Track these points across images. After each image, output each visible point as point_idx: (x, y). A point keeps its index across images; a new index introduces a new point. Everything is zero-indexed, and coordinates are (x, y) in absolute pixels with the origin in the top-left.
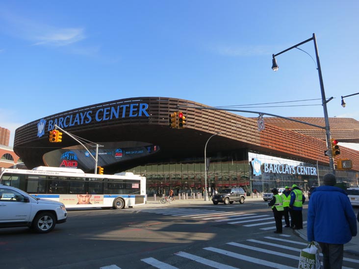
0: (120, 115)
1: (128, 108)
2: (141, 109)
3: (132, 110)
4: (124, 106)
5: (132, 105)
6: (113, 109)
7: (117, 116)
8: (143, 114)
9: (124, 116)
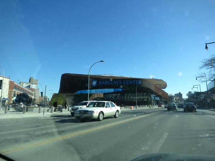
0: (133, 83)
1: (135, 82)
2: (139, 82)
3: (136, 82)
4: (134, 81)
5: (136, 81)
6: (130, 81)
7: (132, 83)
8: (140, 84)
9: (134, 84)
